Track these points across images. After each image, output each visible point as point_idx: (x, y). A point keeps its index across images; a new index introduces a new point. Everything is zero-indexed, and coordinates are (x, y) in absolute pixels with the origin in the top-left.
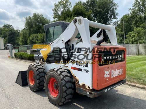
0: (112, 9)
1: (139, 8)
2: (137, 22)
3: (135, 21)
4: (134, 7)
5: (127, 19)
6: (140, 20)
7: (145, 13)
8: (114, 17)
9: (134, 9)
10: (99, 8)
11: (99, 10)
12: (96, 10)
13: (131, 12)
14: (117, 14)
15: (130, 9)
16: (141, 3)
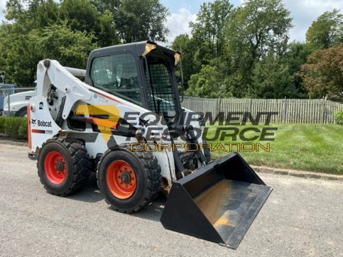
0: (156, 17)
1: (208, 25)
2: (203, 53)
3: (201, 50)
4: (198, 22)
5: (185, 45)
6: (209, 50)
7: (218, 37)
8: (161, 36)
9: (199, 25)
10: (129, 10)
11: (129, 15)
12: (121, 14)
13: (193, 31)
14: (167, 31)
15: (191, 24)
16: (212, 15)
